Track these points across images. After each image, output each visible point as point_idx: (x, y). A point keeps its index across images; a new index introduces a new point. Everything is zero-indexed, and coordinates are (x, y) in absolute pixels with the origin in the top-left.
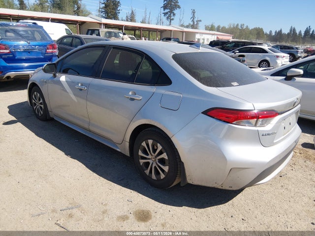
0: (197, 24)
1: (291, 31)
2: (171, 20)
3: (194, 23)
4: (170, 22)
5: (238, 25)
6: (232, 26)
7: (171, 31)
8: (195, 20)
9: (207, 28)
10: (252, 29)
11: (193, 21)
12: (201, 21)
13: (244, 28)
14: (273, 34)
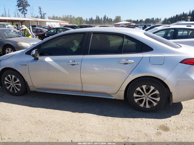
0: (44, 16)
1: (97, 18)
2: (25, 14)
3: (41, 15)
4: (25, 15)
5: (68, 16)
6: (65, 17)
7: (29, 21)
8: (42, 13)
9: (49, 18)
10: (77, 18)
11: (41, 14)
12: (46, 14)
13: (72, 17)
14: (88, 20)
